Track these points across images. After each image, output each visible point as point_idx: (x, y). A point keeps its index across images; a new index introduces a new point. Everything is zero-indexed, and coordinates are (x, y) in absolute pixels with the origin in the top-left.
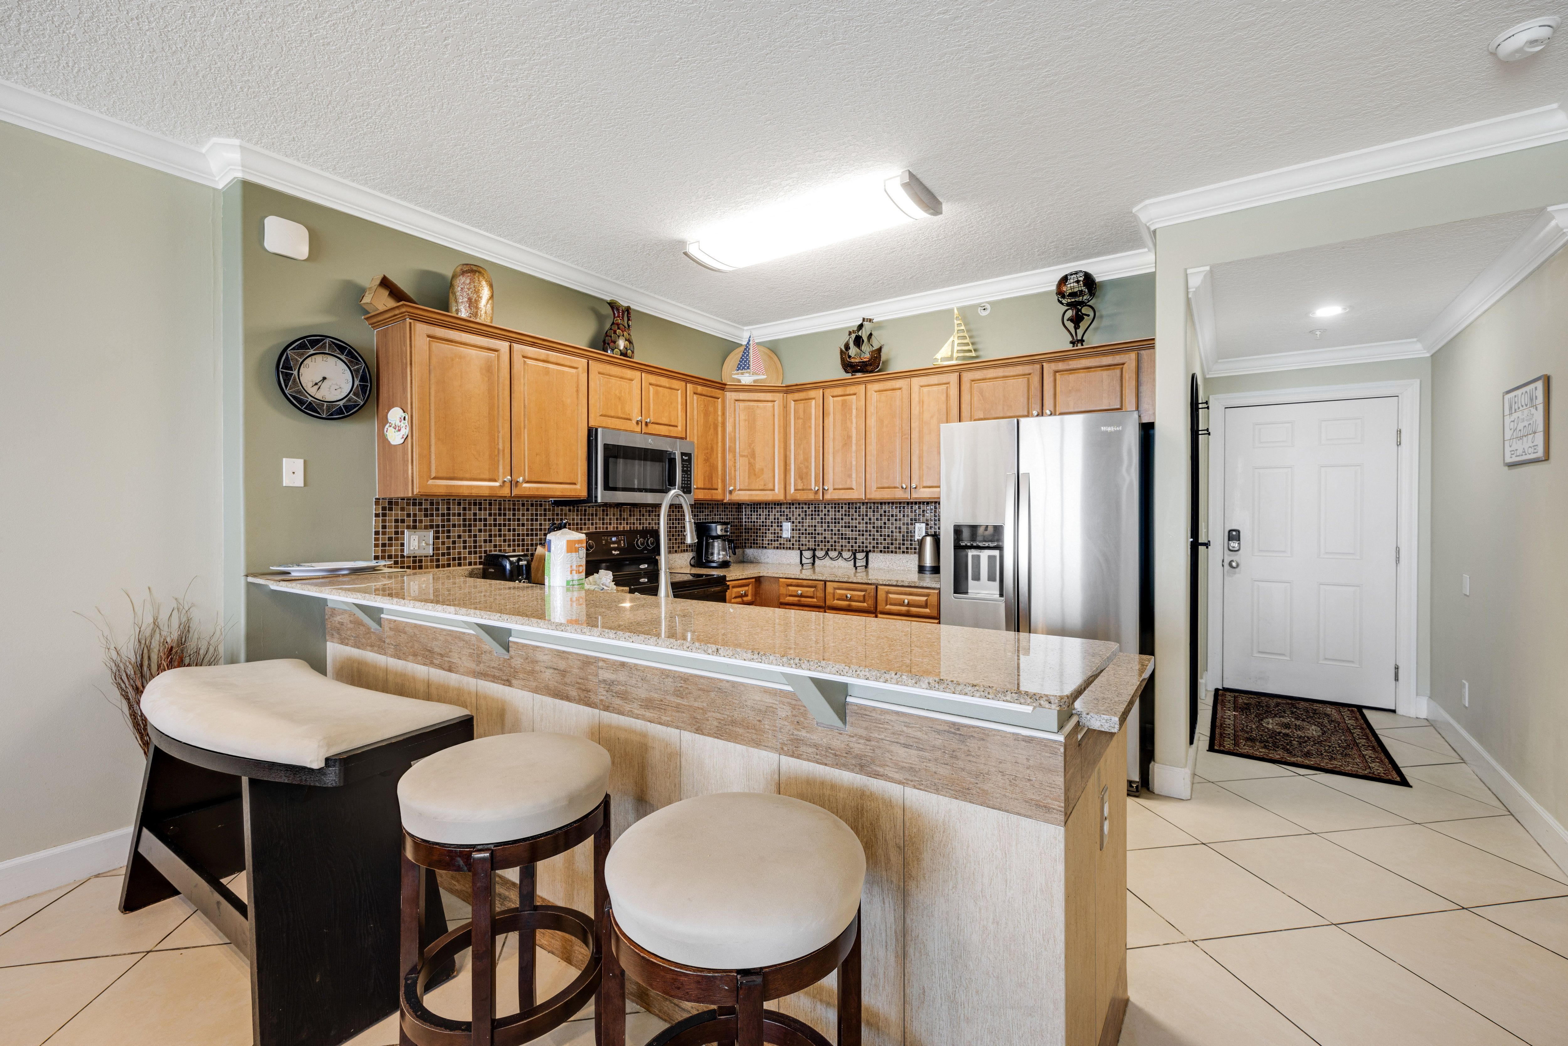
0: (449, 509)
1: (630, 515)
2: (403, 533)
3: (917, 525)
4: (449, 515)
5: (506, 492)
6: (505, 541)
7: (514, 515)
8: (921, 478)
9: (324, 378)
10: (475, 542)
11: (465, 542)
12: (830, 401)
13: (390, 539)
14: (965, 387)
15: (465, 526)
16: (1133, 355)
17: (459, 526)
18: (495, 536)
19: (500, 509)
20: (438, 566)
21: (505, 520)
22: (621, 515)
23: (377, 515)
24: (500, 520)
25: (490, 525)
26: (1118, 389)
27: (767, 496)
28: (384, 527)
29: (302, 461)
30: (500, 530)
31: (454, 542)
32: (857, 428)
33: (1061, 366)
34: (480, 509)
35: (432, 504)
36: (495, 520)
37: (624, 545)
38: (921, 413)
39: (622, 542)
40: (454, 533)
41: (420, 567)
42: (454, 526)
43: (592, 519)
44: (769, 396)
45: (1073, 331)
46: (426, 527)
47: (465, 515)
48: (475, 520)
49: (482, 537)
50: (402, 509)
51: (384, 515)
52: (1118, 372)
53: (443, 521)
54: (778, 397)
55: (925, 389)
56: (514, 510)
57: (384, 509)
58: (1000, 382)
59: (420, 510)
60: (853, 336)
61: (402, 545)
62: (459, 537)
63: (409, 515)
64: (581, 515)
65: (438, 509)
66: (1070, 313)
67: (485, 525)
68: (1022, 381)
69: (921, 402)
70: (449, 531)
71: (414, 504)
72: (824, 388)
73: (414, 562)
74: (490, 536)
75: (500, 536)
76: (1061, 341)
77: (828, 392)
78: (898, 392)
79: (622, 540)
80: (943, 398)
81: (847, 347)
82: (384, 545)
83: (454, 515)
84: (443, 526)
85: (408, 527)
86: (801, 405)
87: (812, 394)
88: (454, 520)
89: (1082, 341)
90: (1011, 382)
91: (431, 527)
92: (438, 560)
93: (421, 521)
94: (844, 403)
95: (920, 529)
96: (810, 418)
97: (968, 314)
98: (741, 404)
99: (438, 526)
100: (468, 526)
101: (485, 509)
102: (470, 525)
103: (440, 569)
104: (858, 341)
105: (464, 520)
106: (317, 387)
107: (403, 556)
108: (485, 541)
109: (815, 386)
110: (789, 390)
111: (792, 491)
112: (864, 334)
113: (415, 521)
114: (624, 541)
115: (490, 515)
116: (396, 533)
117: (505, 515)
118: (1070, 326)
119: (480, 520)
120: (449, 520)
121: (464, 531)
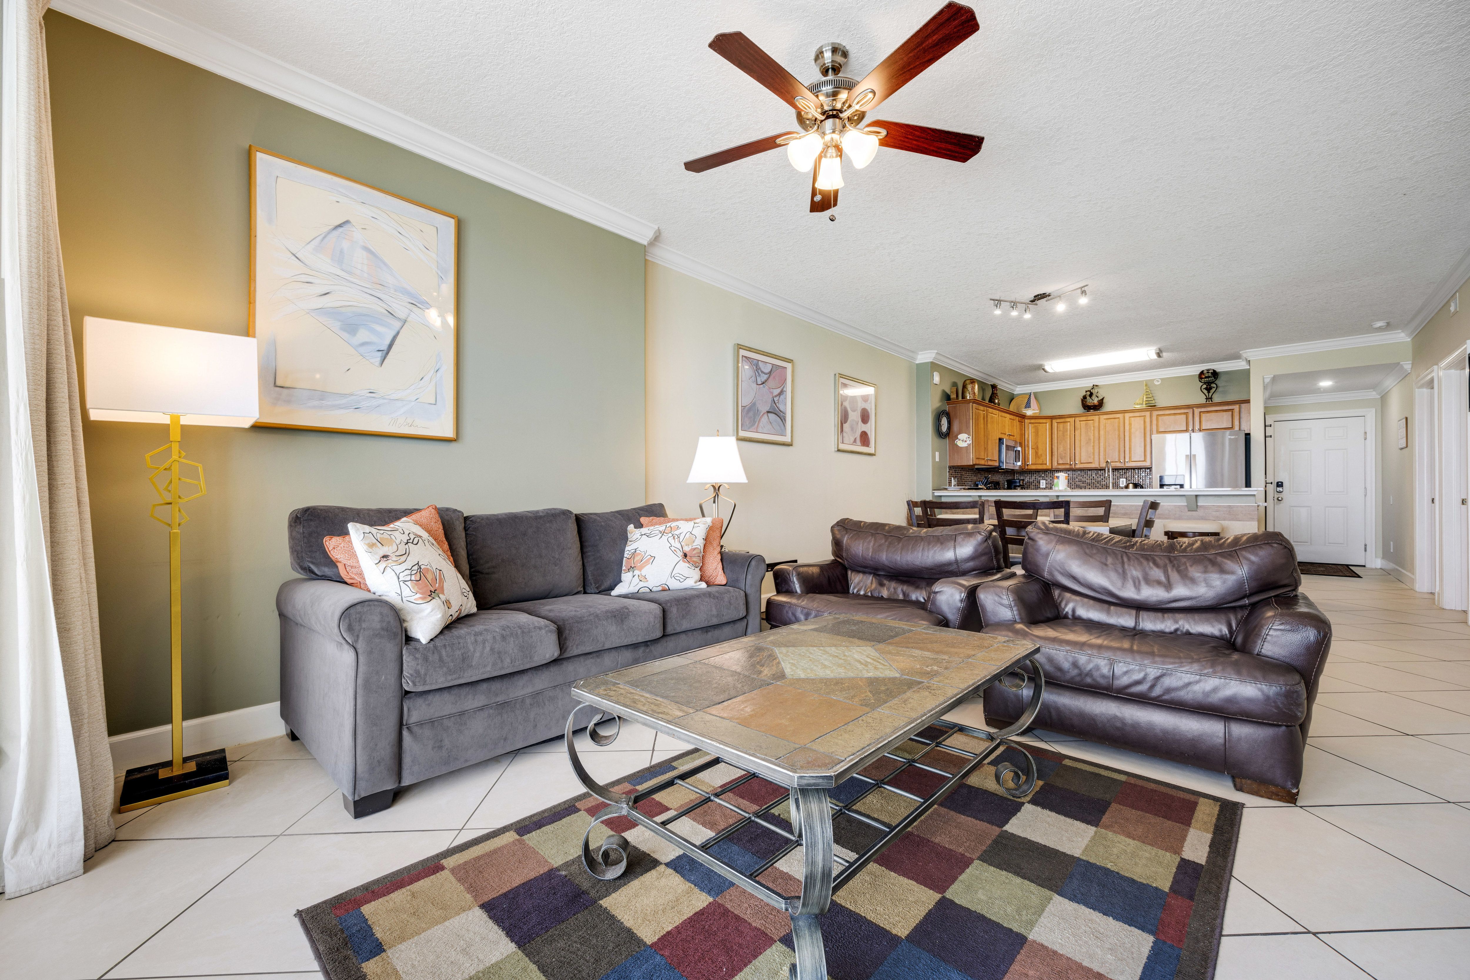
3: (1121, 479)
8: (1130, 458)
9: (944, 424)
12: (1078, 423)
14: (1154, 418)
16: (1237, 406)
26: (1231, 419)
27: (1044, 467)
32: (1094, 436)
33: (1203, 410)
38: (1130, 429)
44: (1044, 421)
45: (1207, 394)
52: (1230, 413)
54: (1048, 421)
55: (1132, 419)
58: (1172, 417)
60: (1088, 393)
66: (1205, 386)
68: (1184, 416)
69: (1130, 424)
72: (1075, 417)
76: (1201, 399)
77: (1077, 419)
78: (1117, 420)
80: (1143, 422)
81: (1085, 397)
86: (1061, 425)
87: (1068, 420)
89: (1211, 398)
90: (1178, 417)
94: (1086, 424)
95: (1123, 481)
96: (1067, 431)
97: (1148, 384)
98: (1033, 425)
104: (1091, 395)
106: (942, 427)
109: (1070, 416)
110: (1052, 418)
111: (1056, 464)
112: (1094, 391)
118: (1205, 392)
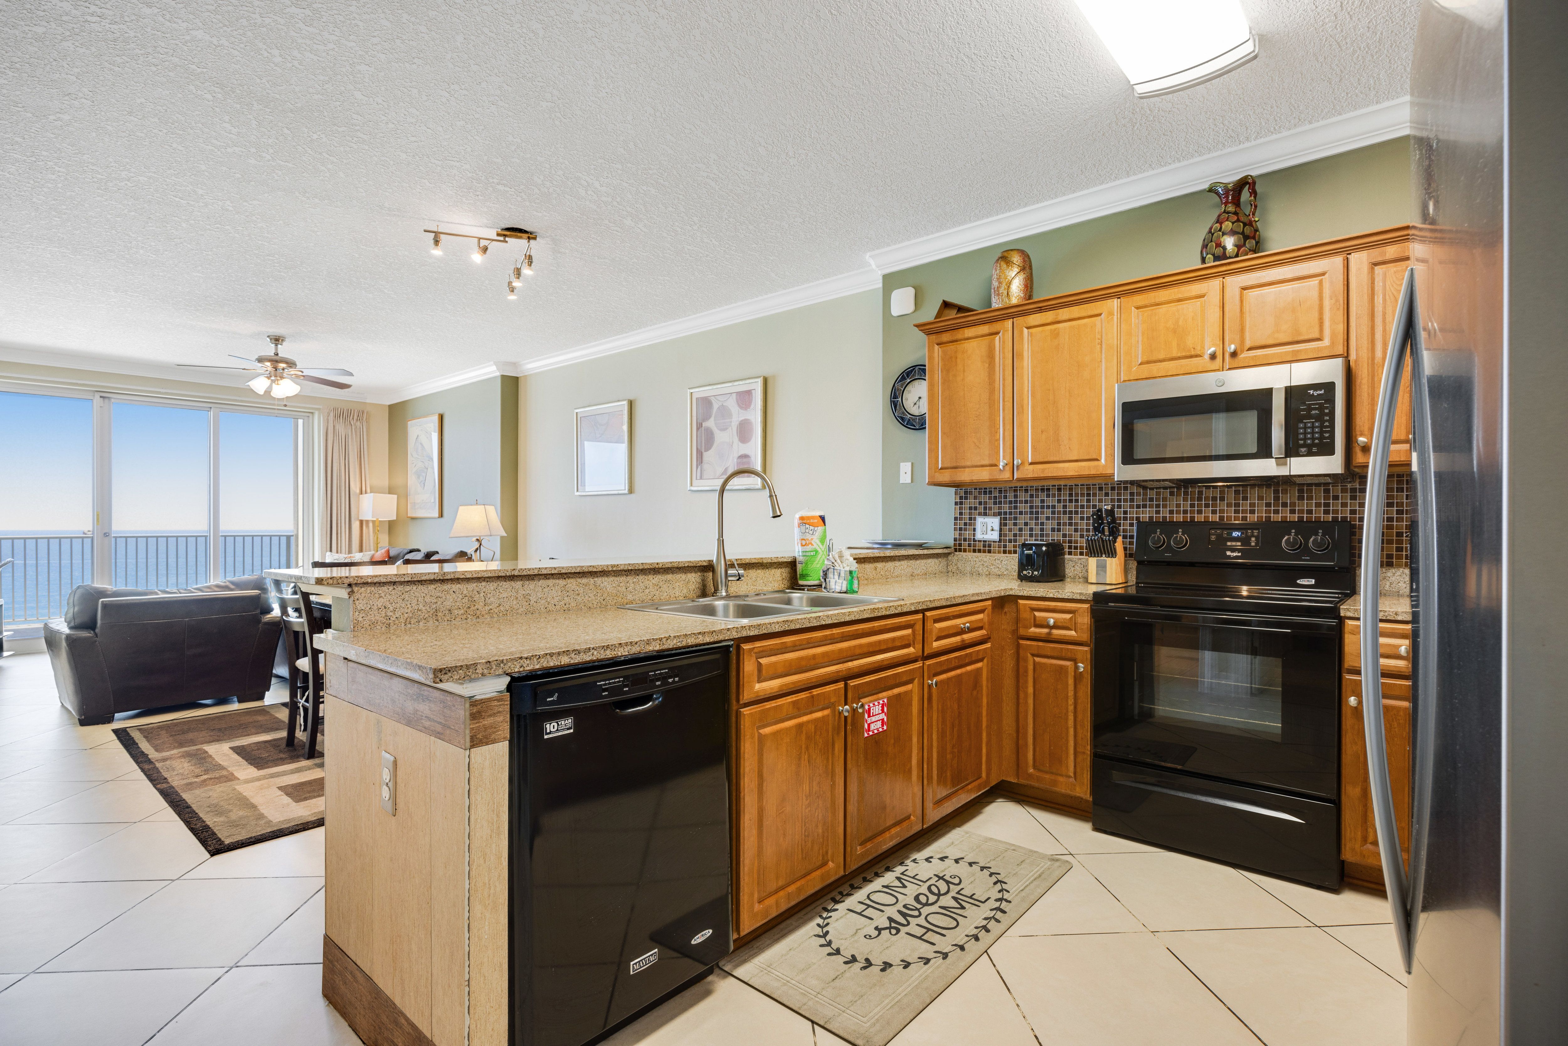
0: (1016, 496)
1: (1301, 498)
2: (975, 519)
4: (1016, 502)
5: (1007, 475)
6: (1076, 530)
7: (1088, 501)
9: (920, 398)
10: (1042, 530)
11: (1031, 529)
13: (965, 524)
15: (1031, 513)
17: (1026, 513)
18: (1065, 524)
19: (1071, 495)
20: (1005, 552)
21: (1076, 507)
22: (1277, 499)
23: (956, 503)
24: (1071, 507)
25: (1059, 512)
28: (961, 514)
29: (909, 464)
30: (1070, 518)
31: (1021, 530)
34: (1048, 496)
35: (1000, 492)
36: (1065, 507)
37: (1257, 544)
39: (1253, 539)
40: (1021, 521)
41: (989, 552)
42: (1021, 513)
43: (1214, 505)
46: (995, 515)
47: (1031, 502)
48: (1042, 507)
49: (1049, 525)
50: (975, 498)
51: (961, 503)
53: (1010, 508)
56: (1088, 495)
57: (961, 498)
59: (990, 498)
61: (974, 530)
62: (1026, 524)
63: (980, 503)
64: (1192, 499)
65: (1005, 497)
67: (1053, 513)
70: (1015, 519)
71: (985, 493)
73: (984, 546)
74: (1059, 524)
75: (1070, 524)
79: (1253, 536)
82: (961, 529)
83: (1021, 502)
84: (1011, 513)
85: (980, 514)
88: (1022, 507)
91: (1000, 514)
92: (1005, 546)
93: (990, 509)
99: (1005, 513)
100: (1035, 514)
101: (1054, 495)
102: (1037, 513)
103: (1007, 555)
105: (1031, 507)
106: (917, 406)
107: (974, 540)
108: (1053, 530)
113: (985, 508)
114: (1257, 538)
115: (1059, 501)
116: (970, 519)
117: (1077, 501)
119: (1048, 507)
120: (1016, 508)
121: (1031, 519)
